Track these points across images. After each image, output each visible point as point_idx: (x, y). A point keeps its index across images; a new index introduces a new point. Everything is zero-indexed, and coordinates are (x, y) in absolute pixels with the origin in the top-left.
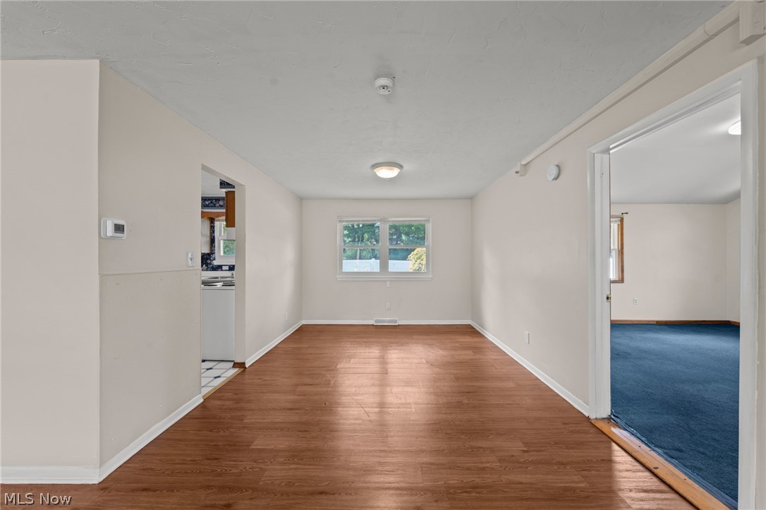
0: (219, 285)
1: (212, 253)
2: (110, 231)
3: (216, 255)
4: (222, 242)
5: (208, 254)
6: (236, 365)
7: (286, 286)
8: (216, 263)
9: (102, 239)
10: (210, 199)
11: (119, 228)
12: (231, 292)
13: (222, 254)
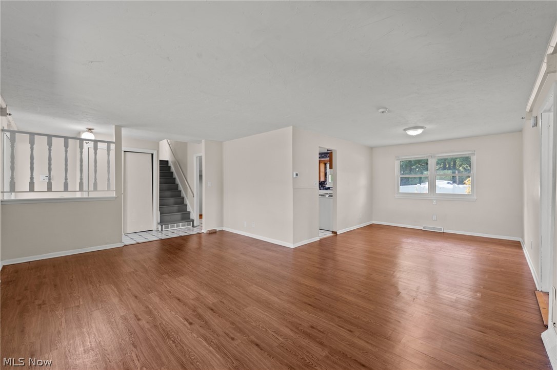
0: (327, 196)
1: (325, 181)
2: (295, 176)
3: (327, 182)
4: (330, 176)
5: (324, 181)
6: (333, 232)
7: (361, 199)
8: (327, 186)
9: (293, 178)
10: (324, 153)
11: (297, 175)
12: (331, 199)
13: (330, 181)
